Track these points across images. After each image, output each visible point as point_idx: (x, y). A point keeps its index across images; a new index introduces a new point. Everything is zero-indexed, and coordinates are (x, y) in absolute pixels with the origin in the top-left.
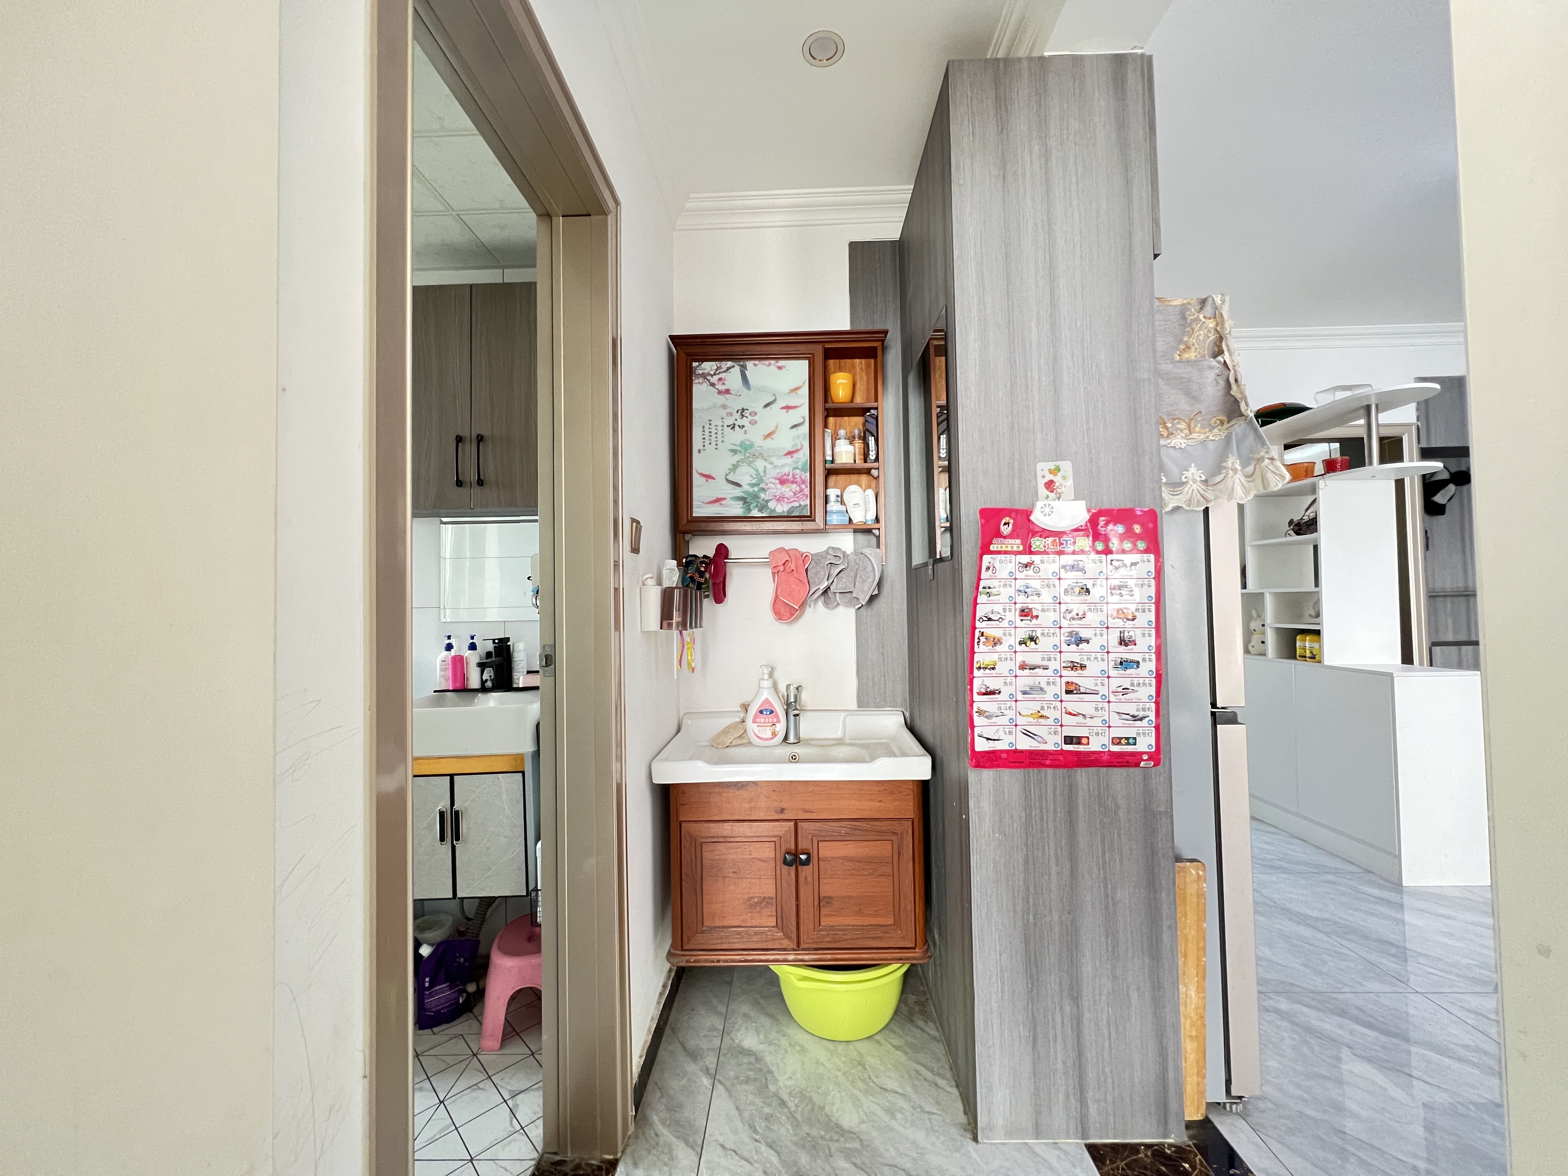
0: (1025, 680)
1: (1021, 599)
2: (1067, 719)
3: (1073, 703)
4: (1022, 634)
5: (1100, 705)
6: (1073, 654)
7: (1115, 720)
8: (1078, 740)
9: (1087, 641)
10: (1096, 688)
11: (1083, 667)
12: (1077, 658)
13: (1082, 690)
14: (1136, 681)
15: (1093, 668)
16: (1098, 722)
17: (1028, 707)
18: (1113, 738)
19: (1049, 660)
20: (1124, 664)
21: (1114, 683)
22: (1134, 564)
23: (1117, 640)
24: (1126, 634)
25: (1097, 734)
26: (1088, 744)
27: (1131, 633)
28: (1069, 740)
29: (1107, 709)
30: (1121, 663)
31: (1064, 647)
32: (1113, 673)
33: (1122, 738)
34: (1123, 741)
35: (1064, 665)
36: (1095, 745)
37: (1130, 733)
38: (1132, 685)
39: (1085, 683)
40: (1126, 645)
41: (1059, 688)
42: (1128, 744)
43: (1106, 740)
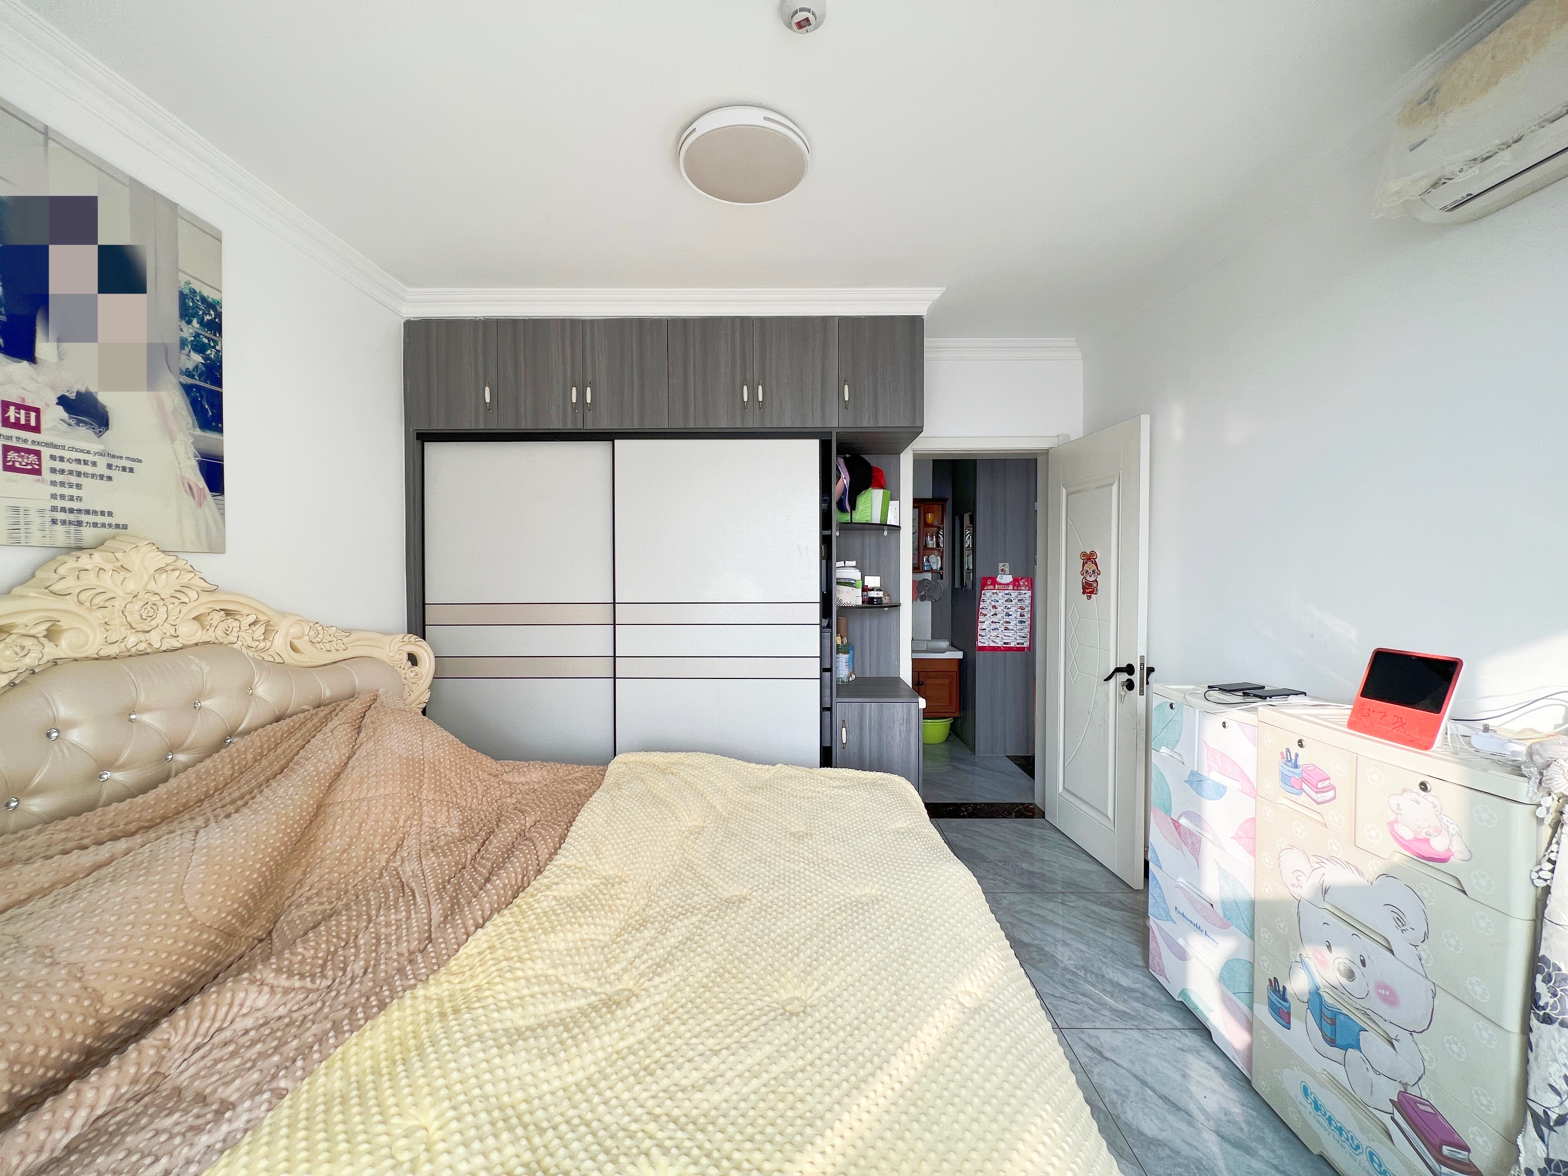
0: (994, 626)
1: (993, 603)
2: (1004, 637)
3: (1007, 633)
4: (993, 613)
5: (1014, 634)
6: (1007, 619)
7: (1018, 638)
8: (1007, 643)
9: (1011, 615)
10: (1013, 629)
11: (1010, 622)
13: (1009, 629)
15: (1013, 623)
16: (1013, 638)
17: (994, 633)
18: (1018, 643)
19: (1000, 620)
20: (1021, 622)
21: (1018, 627)
22: (1025, 593)
23: (1020, 615)
24: (1022, 613)
25: (1013, 642)
27: (1024, 613)
28: (1005, 643)
29: (1016, 635)
31: (1005, 617)
32: (1018, 624)
33: (1020, 643)
35: (1005, 622)
36: (1012, 645)
37: (1023, 641)
38: (1023, 628)
39: (1010, 627)
40: (1022, 616)
41: (1003, 629)
42: (1022, 644)
43: (1015, 644)
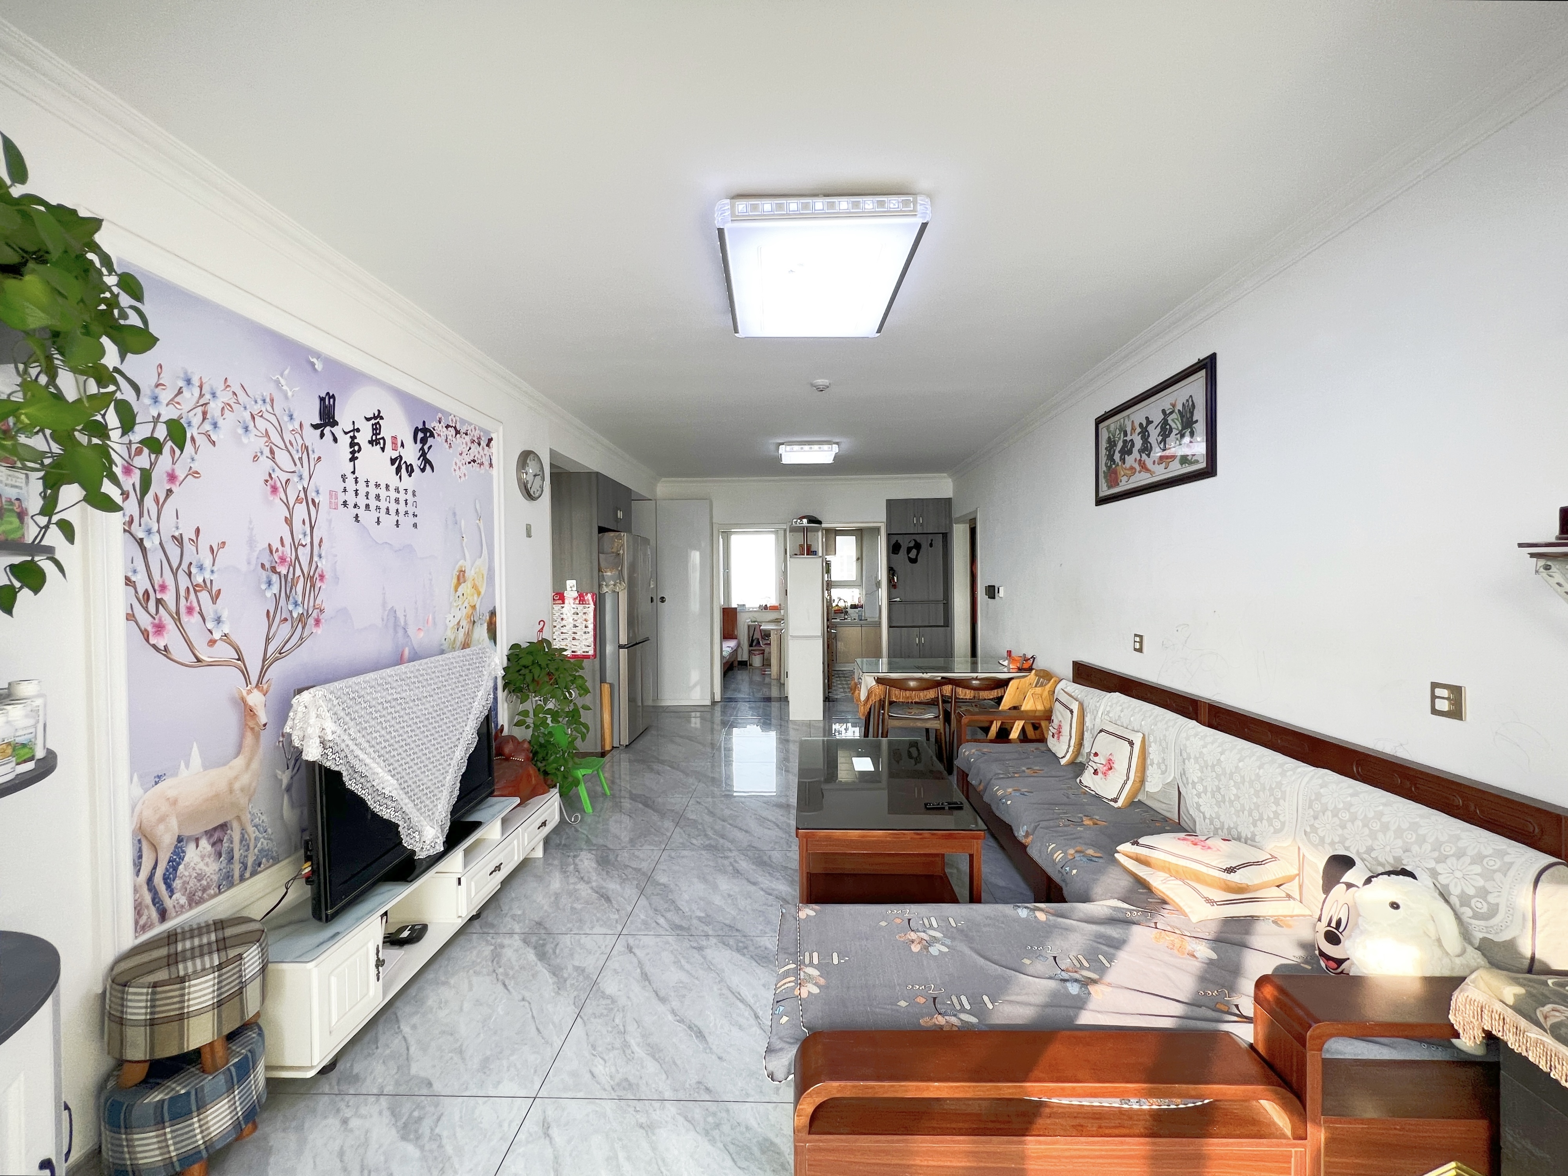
2: (573, 647)
3: (574, 642)
5: (579, 643)
9: (578, 627)
10: (579, 639)
11: (576, 633)
13: (576, 639)
14: (588, 637)
16: (579, 647)
18: (583, 652)
19: (568, 631)
21: (583, 638)
22: (588, 607)
23: (584, 627)
24: (586, 625)
25: (579, 650)
26: (577, 653)
29: (581, 644)
30: (586, 632)
31: (572, 628)
32: (583, 635)
33: (585, 652)
35: (572, 633)
37: (586, 650)
38: (586, 638)
43: (581, 652)
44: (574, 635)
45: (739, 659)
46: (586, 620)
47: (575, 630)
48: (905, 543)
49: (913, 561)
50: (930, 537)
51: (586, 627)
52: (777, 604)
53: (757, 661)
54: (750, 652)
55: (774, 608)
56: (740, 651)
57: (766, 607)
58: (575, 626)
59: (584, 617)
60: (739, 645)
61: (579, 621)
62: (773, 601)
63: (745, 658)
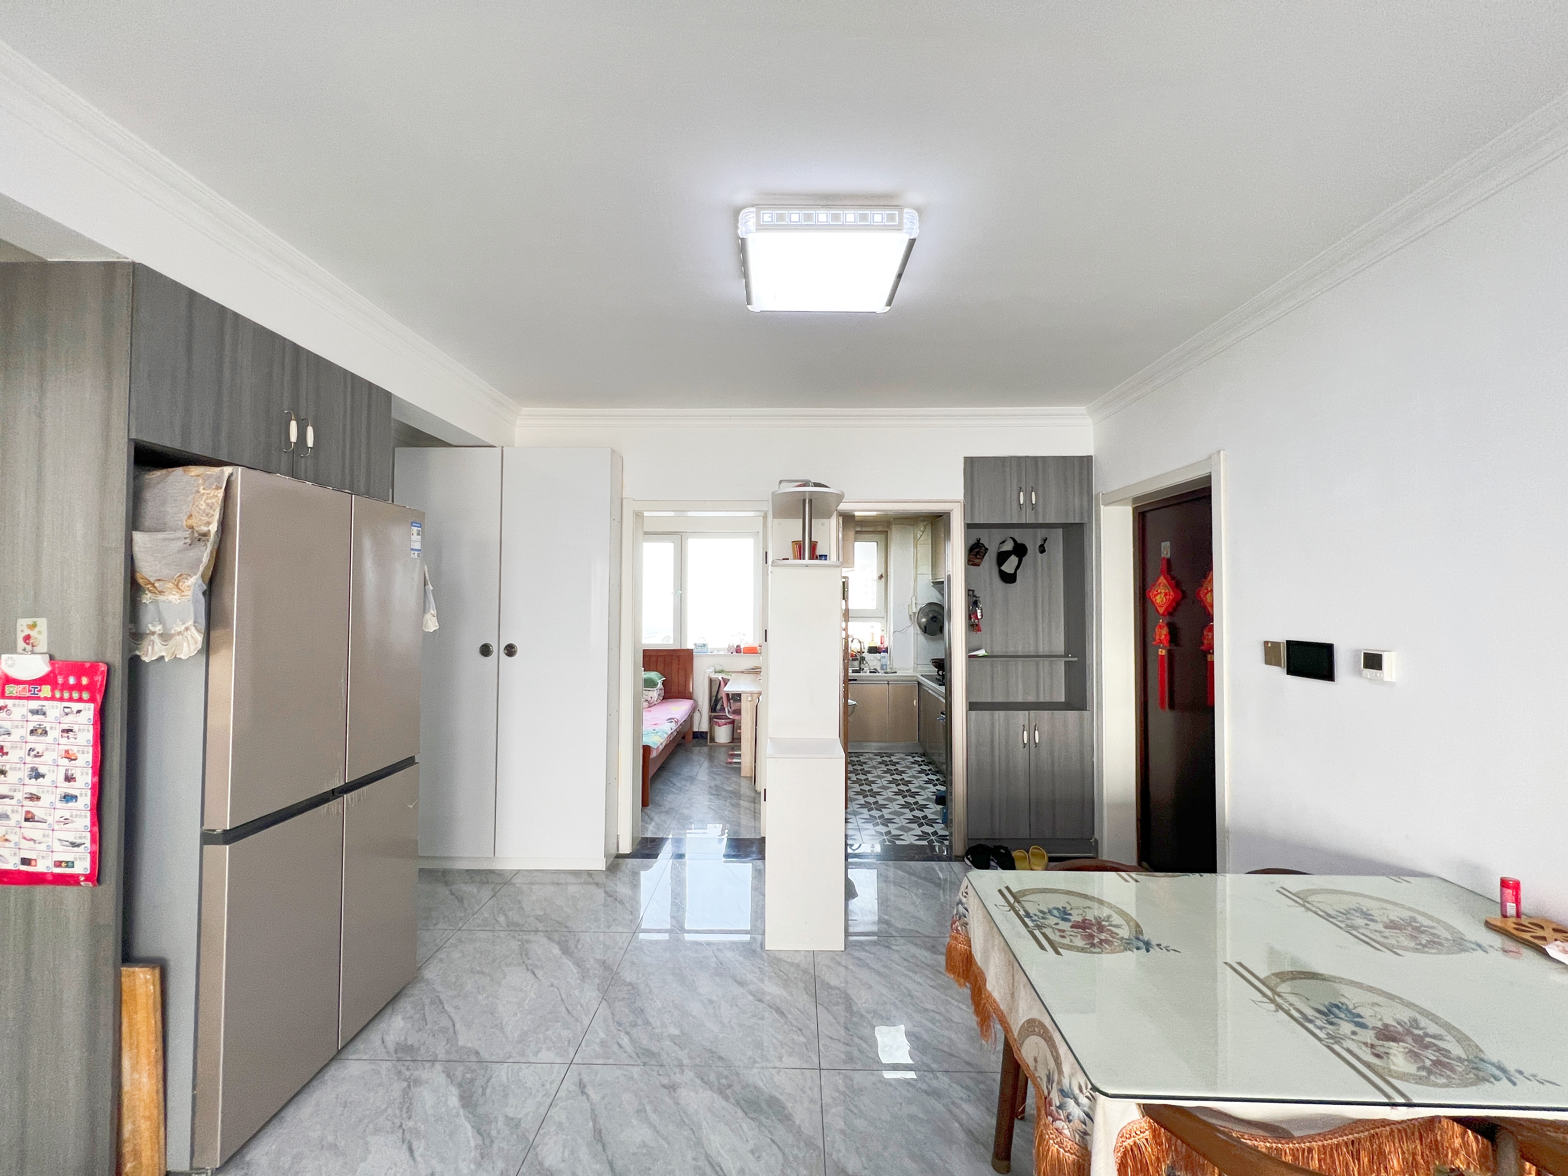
2: (24, 844)
3: (30, 830)
5: (47, 832)
7: (57, 846)
8: (30, 862)
9: (43, 776)
10: (45, 818)
11: (38, 798)
12: (34, 791)
13: (36, 819)
14: (74, 813)
15: (46, 799)
16: (43, 847)
18: (55, 862)
19: (15, 791)
20: (66, 798)
21: (58, 814)
22: (79, 712)
23: (62, 777)
24: (70, 772)
25: (43, 857)
26: (36, 866)
27: (73, 772)
28: (23, 861)
29: (51, 836)
30: (64, 797)
31: (27, 781)
32: (59, 805)
33: (62, 862)
34: (63, 864)
35: (26, 796)
36: (41, 867)
37: (68, 857)
38: (72, 816)
39: (38, 813)
40: (69, 781)
41: (21, 816)
42: (67, 866)
43: (50, 863)
44: (30, 806)
45: (696, 729)
46: (69, 756)
47: (33, 787)
48: (993, 543)
49: (1009, 578)
50: (1041, 533)
51: (69, 779)
52: (756, 645)
53: (722, 734)
54: (711, 719)
55: (752, 651)
56: (696, 716)
57: (738, 650)
58: (37, 775)
59: (65, 743)
60: (694, 709)
61: (48, 757)
62: (749, 640)
63: (705, 727)
